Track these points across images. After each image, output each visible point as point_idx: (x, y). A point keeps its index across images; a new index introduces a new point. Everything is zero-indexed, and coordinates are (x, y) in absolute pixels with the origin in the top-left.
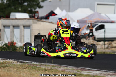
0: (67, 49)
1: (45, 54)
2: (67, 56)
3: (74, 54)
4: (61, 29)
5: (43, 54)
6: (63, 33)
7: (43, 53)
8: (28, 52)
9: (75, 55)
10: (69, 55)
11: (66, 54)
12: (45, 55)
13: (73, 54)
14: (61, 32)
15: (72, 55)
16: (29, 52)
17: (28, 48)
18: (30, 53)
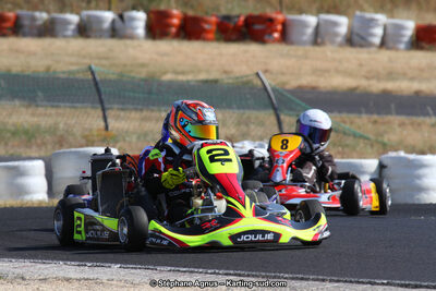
0: (240, 216)
1: (162, 239)
2: (244, 242)
3: (269, 232)
4: (203, 146)
5: (159, 241)
6: (212, 159)
7: (157, 237)
8: (80, 233)
9: (269, 237)
10: (251, 237)
11: (239, 235)
12: (165, 243)
13: (264, 232)
14: (205, 157)
15: (259, 237)
16: (87, 232)
17: (79, 218)
18: (89, 235)
